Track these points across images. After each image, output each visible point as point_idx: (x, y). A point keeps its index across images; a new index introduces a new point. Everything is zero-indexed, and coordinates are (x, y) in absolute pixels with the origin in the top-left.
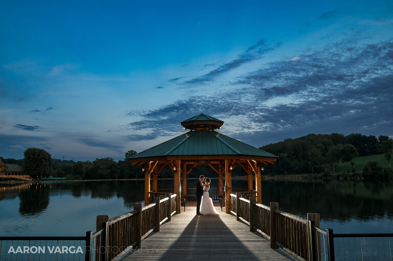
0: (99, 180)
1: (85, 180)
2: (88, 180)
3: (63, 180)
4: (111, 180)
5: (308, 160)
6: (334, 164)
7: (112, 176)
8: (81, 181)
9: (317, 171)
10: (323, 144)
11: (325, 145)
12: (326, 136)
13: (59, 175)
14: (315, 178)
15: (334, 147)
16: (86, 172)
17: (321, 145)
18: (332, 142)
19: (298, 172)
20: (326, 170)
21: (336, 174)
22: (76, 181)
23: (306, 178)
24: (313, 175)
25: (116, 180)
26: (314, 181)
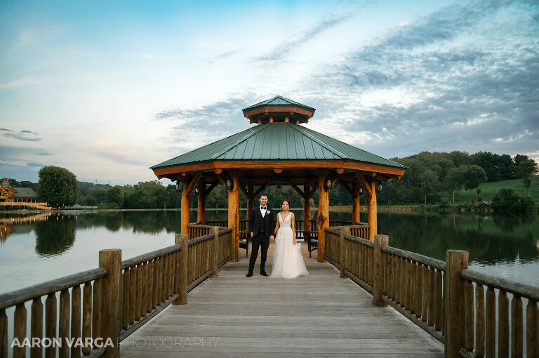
0: (142, 210)
1: (123, 210)
2: (127, 210)
3: (94, 210)
4: (158, 210)
5: (420, 186)
6: (454, 192)
7: (159, 205)
8: (117, 210)
9: (431, 200)
10: (440, 165)
11: (443, 167)
12: (445, 154)
13: (90, 203)
14: (428, 210)
15: (455, 169)
16: (125, 200)
17: (438, 166)
18: (452, 163)
19: (405, 202)
20: (443, 199)
21: (456, 205)
22: (111, 210)
23: (416, 210)
24: (426, 206)
25: (164, 210)
26: (426, 213)
